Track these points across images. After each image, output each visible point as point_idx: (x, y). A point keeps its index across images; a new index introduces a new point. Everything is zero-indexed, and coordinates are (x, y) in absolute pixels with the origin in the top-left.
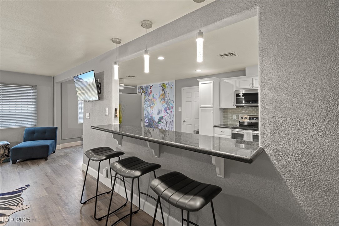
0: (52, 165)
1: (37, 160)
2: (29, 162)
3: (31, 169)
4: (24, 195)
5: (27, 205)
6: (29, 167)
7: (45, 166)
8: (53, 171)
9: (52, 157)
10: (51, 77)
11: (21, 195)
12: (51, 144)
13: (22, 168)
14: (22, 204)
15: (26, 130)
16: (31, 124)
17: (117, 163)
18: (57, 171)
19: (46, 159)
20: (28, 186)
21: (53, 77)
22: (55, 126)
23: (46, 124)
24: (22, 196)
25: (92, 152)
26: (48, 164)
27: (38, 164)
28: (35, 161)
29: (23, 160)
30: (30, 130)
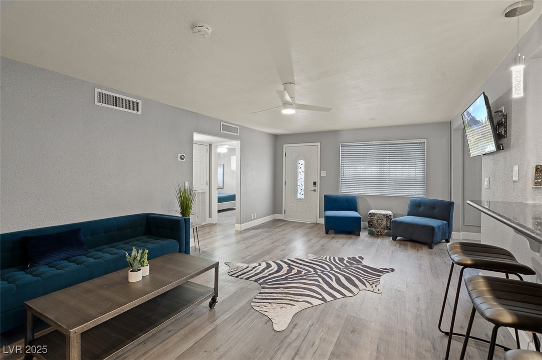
0: (434, 257)
1: (419, 245)
2: (409, 244)
3: (407, 253)
4: (384, 277)
5: (379, 290)
6: (407, 249)
7: (424, 256)
8: (431, 266)
9: (441, 248)
10: (447, 122)
11: (381, 275)
12: (439, 227)
13: (399, 248)
14: (376, 286)
15: (412, 201)
16: (418, 193)
17: (481, 280)
18: (436, 269)
19: (431, 247)
20: (393, 270)
21: (450, 122)
22: (452, 201)
23: (439, 195)
24: (381, 278)
25: (459, 247)
26: (431, 254)
27: (417, 250)
28: (417, 244)
29: (406, 239)
30: (415, 201)
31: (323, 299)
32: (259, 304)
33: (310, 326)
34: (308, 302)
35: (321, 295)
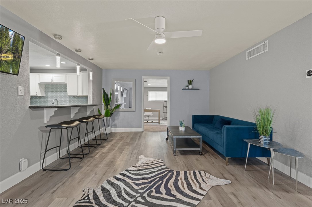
31: (127, 171)
32: (158, 161)
33: (130, 159)
34: (136, 167)
35: (130, 173)
